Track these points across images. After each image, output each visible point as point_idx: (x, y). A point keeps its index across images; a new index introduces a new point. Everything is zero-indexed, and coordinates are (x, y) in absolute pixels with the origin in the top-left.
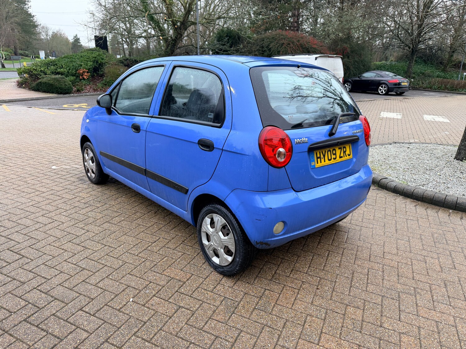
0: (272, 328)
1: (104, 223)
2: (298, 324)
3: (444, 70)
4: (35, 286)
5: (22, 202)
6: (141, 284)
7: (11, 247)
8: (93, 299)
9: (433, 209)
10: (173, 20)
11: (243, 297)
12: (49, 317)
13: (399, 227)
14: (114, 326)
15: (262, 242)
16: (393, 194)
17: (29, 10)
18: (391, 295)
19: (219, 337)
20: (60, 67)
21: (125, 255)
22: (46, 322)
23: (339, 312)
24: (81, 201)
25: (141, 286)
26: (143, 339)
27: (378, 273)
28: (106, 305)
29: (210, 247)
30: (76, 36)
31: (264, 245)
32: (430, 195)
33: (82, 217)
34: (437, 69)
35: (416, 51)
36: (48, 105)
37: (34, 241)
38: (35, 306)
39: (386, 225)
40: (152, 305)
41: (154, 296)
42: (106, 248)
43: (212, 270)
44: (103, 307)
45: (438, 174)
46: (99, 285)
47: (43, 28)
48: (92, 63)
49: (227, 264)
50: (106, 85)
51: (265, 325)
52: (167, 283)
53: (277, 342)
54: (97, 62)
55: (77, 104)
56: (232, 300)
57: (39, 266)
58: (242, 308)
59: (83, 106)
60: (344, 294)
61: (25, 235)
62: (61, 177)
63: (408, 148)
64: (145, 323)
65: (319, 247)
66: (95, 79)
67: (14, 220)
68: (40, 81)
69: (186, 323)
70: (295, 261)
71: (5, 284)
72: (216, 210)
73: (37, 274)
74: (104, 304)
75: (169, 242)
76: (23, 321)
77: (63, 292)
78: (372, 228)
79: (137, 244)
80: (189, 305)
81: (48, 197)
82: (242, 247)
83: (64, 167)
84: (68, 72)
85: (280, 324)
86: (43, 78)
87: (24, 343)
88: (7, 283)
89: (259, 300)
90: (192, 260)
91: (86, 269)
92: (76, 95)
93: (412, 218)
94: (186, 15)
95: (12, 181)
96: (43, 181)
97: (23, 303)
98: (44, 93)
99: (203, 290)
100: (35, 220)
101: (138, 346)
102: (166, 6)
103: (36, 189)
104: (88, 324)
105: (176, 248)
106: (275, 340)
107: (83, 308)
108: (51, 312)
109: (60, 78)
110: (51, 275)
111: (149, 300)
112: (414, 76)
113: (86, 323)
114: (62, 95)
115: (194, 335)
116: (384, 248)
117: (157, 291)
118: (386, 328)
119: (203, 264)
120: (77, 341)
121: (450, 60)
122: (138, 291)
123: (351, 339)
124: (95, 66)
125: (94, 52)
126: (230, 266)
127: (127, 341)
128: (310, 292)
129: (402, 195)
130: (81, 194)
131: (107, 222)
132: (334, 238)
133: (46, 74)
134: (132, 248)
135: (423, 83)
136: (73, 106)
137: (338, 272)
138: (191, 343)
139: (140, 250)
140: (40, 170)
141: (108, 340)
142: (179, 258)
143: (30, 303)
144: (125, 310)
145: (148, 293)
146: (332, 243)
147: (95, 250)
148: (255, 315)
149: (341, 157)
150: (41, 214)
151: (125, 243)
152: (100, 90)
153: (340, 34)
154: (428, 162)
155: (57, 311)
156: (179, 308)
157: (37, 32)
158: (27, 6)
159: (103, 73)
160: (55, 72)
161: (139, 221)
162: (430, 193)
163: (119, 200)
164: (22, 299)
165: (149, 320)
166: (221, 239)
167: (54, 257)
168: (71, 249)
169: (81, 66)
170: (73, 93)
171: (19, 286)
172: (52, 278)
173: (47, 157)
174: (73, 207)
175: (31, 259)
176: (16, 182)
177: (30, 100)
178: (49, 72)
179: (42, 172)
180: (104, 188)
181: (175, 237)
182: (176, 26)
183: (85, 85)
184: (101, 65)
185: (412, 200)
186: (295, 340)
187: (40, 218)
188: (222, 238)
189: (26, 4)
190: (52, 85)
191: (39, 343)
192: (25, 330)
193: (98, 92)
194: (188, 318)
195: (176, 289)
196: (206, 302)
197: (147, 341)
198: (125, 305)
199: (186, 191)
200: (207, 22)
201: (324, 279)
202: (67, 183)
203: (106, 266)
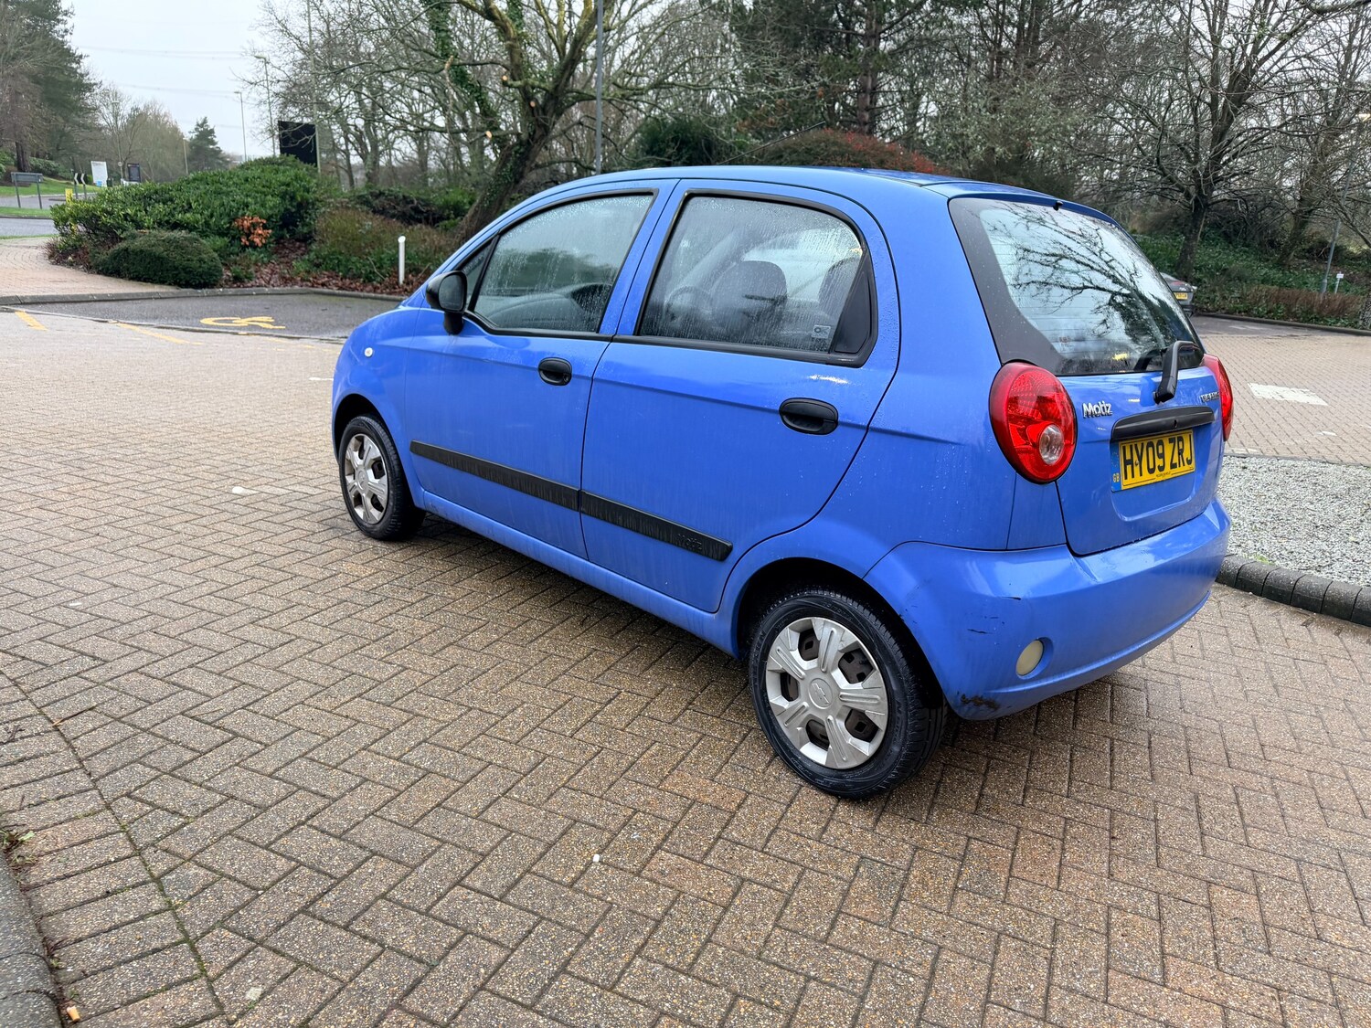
0: (1022, 940)
1: (444, 648)
2: (1092, 930)
3: (1280, 265)
4: (301, 816)
5: (176, 583)
6: (609, 815)
7: (191, 709)
8: (484, 856)
9: (1357, 633)
10: (526, 84)
11: (913, 856)
12: (372, 904)
13: (1280, 679)
14: (571, 929)
15: (981, 699)
16: (1236, 591)
17: (67, 38)
18: (1319, 857)
19: (884, 964)
20: (183, 206)
21: (535, 736)
22: (367, 915)
23: (1194, 899)
24: (354, 586)
25: (613, 820)
26: (667, 966)
27: (1265, 799)
28: (528, 871)
29: (794, 715)
30: (205, 121)
31: (983, 707)
32: (1345, 595)
33: (371, 631)
34: (1260, 260)
35: (1207, 205)
36: (156, 318)
37: (252, 694)
38: (319, 871)
39: (1245, 674)
40: (662, 873)
41: (659, 847)
42: (473, 714)
43: (799, 781)
44: (521, 877)
45: (1351, 538)
46: (489, 815)
47: (106, 94)
48: (278, 200)
49: (854, 764)
50: (318, 266)
51: (1000, 933)
52: (684, 814)
53: (1048, 978)
54: (293, 198)
55: (242, 316)
56: (883, 863)
57: (292, 761)
58: (920, 886)
59: (261, 325)
60: (1190, 852)
61: (219, 674)
62: (270, 519)
63: (1245, 468)
64: (658, 922)
65: (1080, 727)
66: (284, 247)
67: (173, 634)
68: (123, 245)
69: (776, 925)
70: (1027, 765)
71: (207, 811)
72: (827, 607)
73: (294, 785)
74: (521, 870)
75: (648, 703)
76: (299, 912)
77: (390, 835)
78: (1207, 680)
79: (561, 706)
80: (767, 874)
81: (250, 572)
82: (914, 713)
83: (267, 489)
84: (207, 223)
85: (1042, 930)
86: (134, 237)
87: (324, 973)
88: (214, 808)
89: (961, 866)
90: (731, 755)
91: (436, 773)
92: (231, 291)
93: (1306, 656)
94: (563, 74)
95: (126, 524)
96: (218, 526)
97: (282, 864)
98: (135, 283)
99: (792, 836)
100: (236, 633)
101: (659, 986)
102: (508, 42)
103: (207, 548)
104: (497, 923)
105: (675, 720)
106: (1043, 972)
107: (463, 878)
108: (373, 889)
109: (186, 239)
110: (338, 788)
111: (648, 861)
112: (1198, 275)
113: (486, 921)
114: (191, 290)
115: (810, 956)
116: (1258, 733)
117: (662, 835)
118: (1336, 944)
119: (768, 766)
120: (478, 968)
121: (1297, 237)
122: (607, 835)
123: (1251, 973)
124: (286, 209)
125: (282, 168)
126: (867, 769)
127: (623, 972)
128: (1095, 846)
129: (1261, 595)
130: (345, 567)
131: (451, 644)
132: (1112, 704)
133: (139, 226)
134: (549, 716)
135: (1224, 298)
136: (230, 321)
137: (1153, 795)
138: (809, 979)
139: (575, 724)
140: (199, 498)
141: (569, 968)
142: (694, 746)
143: (302, 864)
144: (588, 885)
145: (639, 839)
146: (1112, 718)
147: (444, 722)
148: (964, 904)
149: (1173, 466)
150: (245, 618)
151: (523, 703)
152: (302, 280)
153: (997, 149)
154: (1311, 507)
155: (391, 888)
156: (742, 883)
157: (86, 104)
158: (60, 27)
159: (310, 232)
160: (167, 222)
161: (543, 643)
162: (1344, 590)
163: (466, 584)
164: (273, 851)
165: (666, 914)
166: (840, 690)
167: (329, 739)
168: (371, 717)
169: (247, 206)
170: (222, 286)
171: (253, 818)
172: (344, 795)
173: (208, 462)
174: (335, 601)
175: (261, 743)
176: (141, 529)
177: (95, 301)
178: (148, 221)
179: (207, 502)
180: (410, 552)
181: (662, 690)
182: (533, 104)
183: (256, 264)
184: (304, 205)
185: (1292, 608)
186: (1097, 972)
187: (246, 628)
188: (842, 687)
189: (59, 21)
190: (159, 258)
191: (368, 974)
192: (314, 939)
193: (296, 287)
194: (777, 910)
195: (716, 831)
196: (812, 869)
197: (682, 972)
198: (583, 873)
199: (722, 553)
200: (623, 95)
201: (1120, 811)
202: (294, 535)
203: (491, 763)
